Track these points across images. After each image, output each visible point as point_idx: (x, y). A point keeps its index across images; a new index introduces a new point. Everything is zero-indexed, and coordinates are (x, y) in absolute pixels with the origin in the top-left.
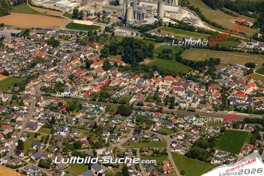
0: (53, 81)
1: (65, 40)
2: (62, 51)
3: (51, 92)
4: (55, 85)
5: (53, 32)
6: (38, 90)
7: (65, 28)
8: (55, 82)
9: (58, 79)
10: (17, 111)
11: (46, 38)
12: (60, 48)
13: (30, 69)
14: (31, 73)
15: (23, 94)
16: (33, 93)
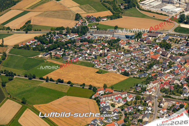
0: (171, 83)
1: (176, 43)
2: (174, 54)
3: (171, 94)
4: (174, 87)
5: (163, 35)
6: (158, 91)
7: (174, 32)
8: (173, 84)
9: (175, 81)
10: (142, 111)
11: (157, 41)
12: (172, 51)
13: (148, 71)
14: (149, 74)
15: (145, 95)
16: (154, 94)
